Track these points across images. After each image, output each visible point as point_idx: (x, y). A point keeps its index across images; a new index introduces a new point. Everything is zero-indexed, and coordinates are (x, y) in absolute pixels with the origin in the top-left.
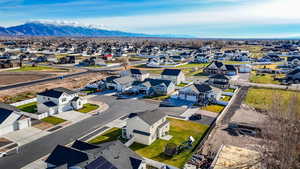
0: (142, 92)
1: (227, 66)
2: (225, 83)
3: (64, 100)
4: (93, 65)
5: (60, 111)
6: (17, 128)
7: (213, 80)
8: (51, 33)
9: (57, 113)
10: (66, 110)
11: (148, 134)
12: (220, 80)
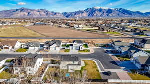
9: (72, 49)
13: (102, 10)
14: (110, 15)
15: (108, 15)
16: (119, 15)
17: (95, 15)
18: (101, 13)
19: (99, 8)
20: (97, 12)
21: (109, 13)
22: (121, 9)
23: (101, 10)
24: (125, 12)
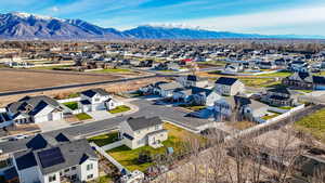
0: (181, 99)
1: (314, 77)
2: (282, 98)
3: (97, 100)
4: (166, 69)
5: (94, 109)
6: (51, 119)
7: (271, 93)
8: (159, 35)
9: (90, 110)
10: (99, 109)
11: (132, 139)
12: (280, 94)
13: (35, 21)
14: (57, 33)
15: (51, 33)
16: (76, 33)
17: (19, 32)
18: (36, 29)
19: (27, 15)
20: (22, 25)
21: (55, 29)
22: (78, 21)
23: (31, 21)
24: (88, 28)
